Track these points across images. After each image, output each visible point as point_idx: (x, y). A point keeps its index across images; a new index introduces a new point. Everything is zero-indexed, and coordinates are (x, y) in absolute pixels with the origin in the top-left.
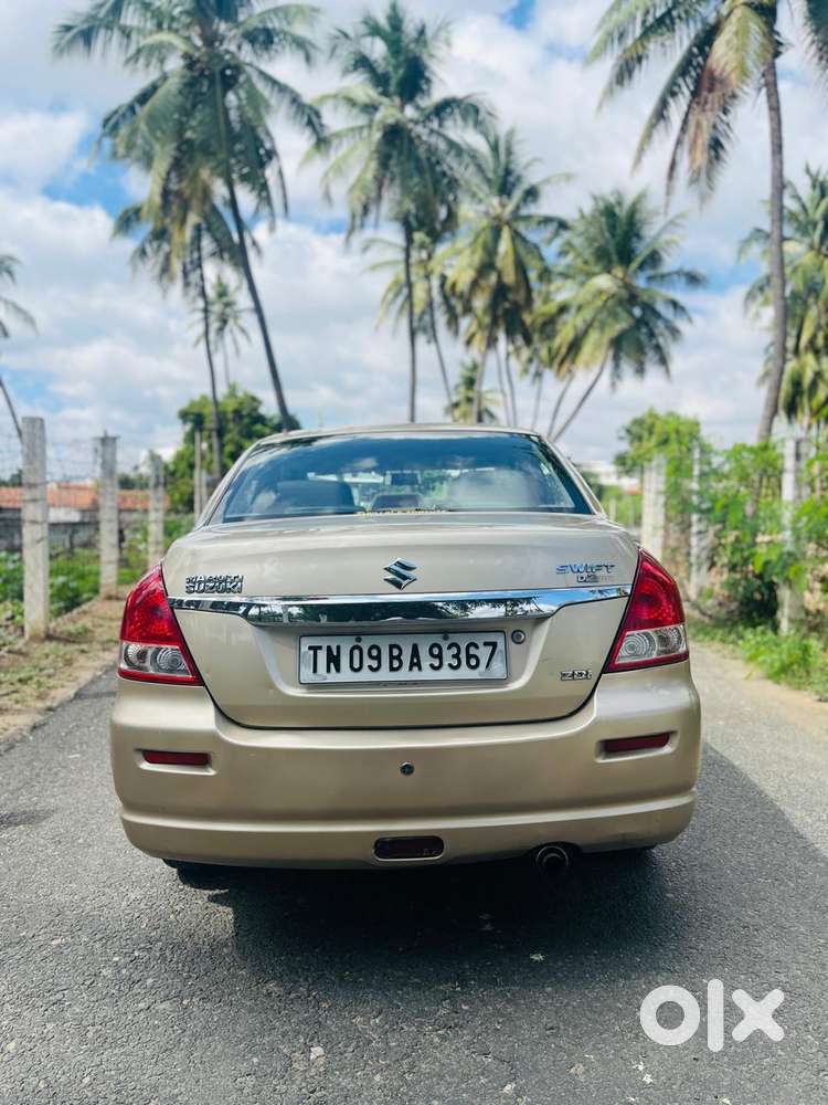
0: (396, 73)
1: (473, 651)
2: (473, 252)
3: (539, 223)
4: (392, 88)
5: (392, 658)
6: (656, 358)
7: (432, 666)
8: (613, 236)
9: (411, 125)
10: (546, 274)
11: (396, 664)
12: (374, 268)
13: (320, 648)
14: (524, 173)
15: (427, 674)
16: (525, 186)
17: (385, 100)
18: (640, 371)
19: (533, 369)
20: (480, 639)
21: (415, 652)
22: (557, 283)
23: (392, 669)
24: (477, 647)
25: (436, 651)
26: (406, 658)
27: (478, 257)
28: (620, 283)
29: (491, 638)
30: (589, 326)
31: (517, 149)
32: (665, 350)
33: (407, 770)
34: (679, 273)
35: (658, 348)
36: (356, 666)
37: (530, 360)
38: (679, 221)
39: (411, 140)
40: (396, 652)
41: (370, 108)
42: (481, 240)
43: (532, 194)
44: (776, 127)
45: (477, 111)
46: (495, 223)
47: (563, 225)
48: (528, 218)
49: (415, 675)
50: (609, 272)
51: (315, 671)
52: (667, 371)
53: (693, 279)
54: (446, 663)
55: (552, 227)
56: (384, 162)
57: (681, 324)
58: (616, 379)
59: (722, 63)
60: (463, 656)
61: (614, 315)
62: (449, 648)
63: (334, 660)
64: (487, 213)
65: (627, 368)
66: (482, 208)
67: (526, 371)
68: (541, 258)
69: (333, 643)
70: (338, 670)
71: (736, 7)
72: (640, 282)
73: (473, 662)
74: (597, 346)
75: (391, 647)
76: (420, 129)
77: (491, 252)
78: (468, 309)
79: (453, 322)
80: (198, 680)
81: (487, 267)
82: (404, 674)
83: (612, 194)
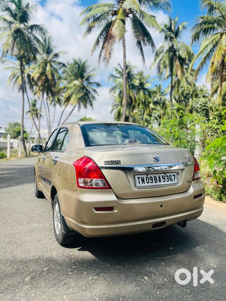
0: (19, 14)
1: (171, 177)
2: (39, 69)
3: (58, 64)
4: (18, 18)
5: (155, 180)
6: (90, 104)
7: (163, 181)
8: (79, 70)
9: (23, 30)
10: (60, 78)
11: (156, 181)
12: (6, 69)
13: (140, 178)
14: (53, 49)
15: (163, 183)
16: (54, 53)
17: (15, 21)
18: (86, 107)
19: (53, 103)
20: (172, 174)
21: (159, 178)
22: (62, 81)
23: (155, 182)
24: (171, 176)
25: (164, 178)
26: (158, 179)
27: (41, 70)
28: (81, 83)
29: (174, 174)
30: (73, 93)
31: (51, 42)
32: (92, 102)
33: (161, 206)
34: (95, 83)
35: (90, 101)
36: (148, 182)
37: (52, 101)
38: (95, 69)
39: (23, 34)
40: (156, 178)
41: (10, 23)
42: (41, 66)
43: (56, 55)
44: (124, 51)
45: (43, 30)
46: (45, 61)
47: (64, 65)
48: (55, 62)
49: (160, 183)
50: (78, 80)
51: (139, 184)
52: (92, 107)
53: (98, 85)
54: (166, 180)
55: (61, 65)
56: (15, 39)
57: (96, 96)
58: (79, 108)
59: (115, 33)
60: (169, 178)
61: (79, 91)
62: (166, 177)
63: (143, 181)
64: (43, 58)
65: (82, 106)
66: (41, 56)
67: (51, 104)
68: (58, 73)
69: (142, 176)
70: (144, 183)
71: (117, 19)
72: (85, 84)
73: (171, 180)
74: (75, 99)
75: (155, 177)
76: (25, 31)
77: (44, 69)
78: (36, 84)
79: (32, 88)
80: (110, 187)
81: (43, 73)
82: (158, 183)
83: (78, 59)
